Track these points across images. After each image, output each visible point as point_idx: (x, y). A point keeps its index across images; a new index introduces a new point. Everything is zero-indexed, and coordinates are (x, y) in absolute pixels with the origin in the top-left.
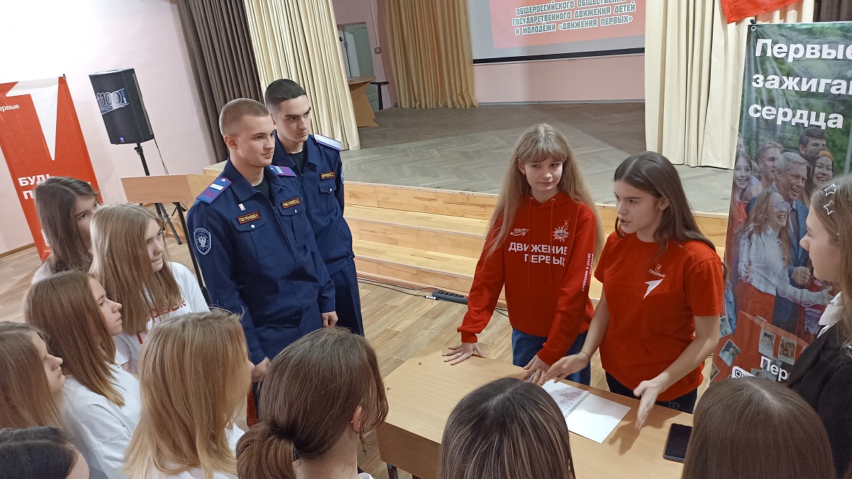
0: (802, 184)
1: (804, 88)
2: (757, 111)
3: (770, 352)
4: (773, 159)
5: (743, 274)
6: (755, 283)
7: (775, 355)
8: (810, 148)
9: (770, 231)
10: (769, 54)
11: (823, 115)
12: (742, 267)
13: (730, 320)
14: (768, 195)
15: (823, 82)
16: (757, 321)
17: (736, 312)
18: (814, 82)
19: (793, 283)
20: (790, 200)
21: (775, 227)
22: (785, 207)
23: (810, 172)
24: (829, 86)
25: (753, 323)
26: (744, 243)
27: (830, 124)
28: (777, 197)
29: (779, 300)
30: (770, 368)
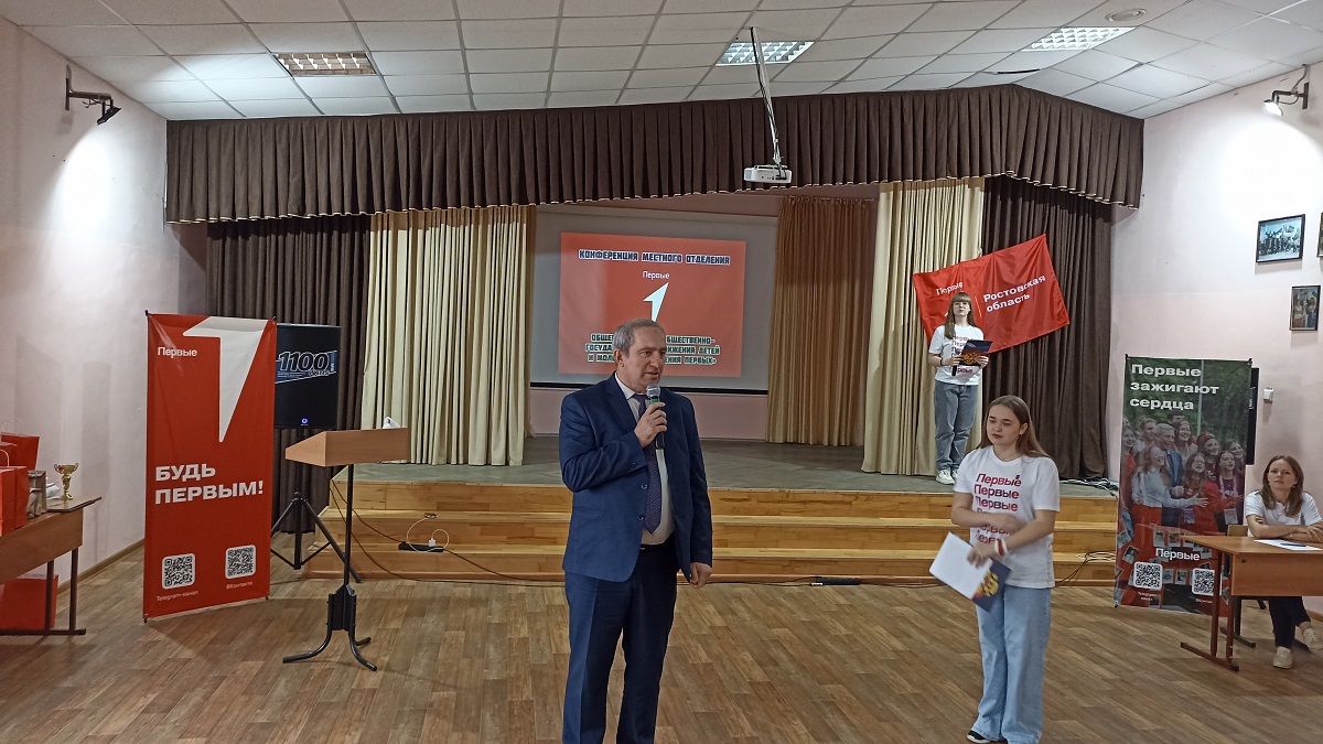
0: (1172, 440)
1: (1167, 389)
2: (1135, 403)
3: (1163, 544)
4: (1151, 429)
5: (1136, 500)
6: (1146, 503)
7: (1166, 544)
8: (1175, 419)
9: (1153, 469)
10: (1141, 372)
11: (1181, 403)
12: (1135, 496)
13: (1129, 532)
14: (1150, 449)
15: (1179, 387)
16: (1150, 527)
17: (1133, 526)
18: (1173, 387)
19: (1174, 497)
20: (1166, 450)
21: (1157, 466)
22: (1163, 454)
23: (1177, 434)
24: (1182, 389)
25: (1147, 529)
26: (1135, 480)
27: (1186, 407)
28: (1156, 450)
29: (1165, 510)
30: (1163, 554)
